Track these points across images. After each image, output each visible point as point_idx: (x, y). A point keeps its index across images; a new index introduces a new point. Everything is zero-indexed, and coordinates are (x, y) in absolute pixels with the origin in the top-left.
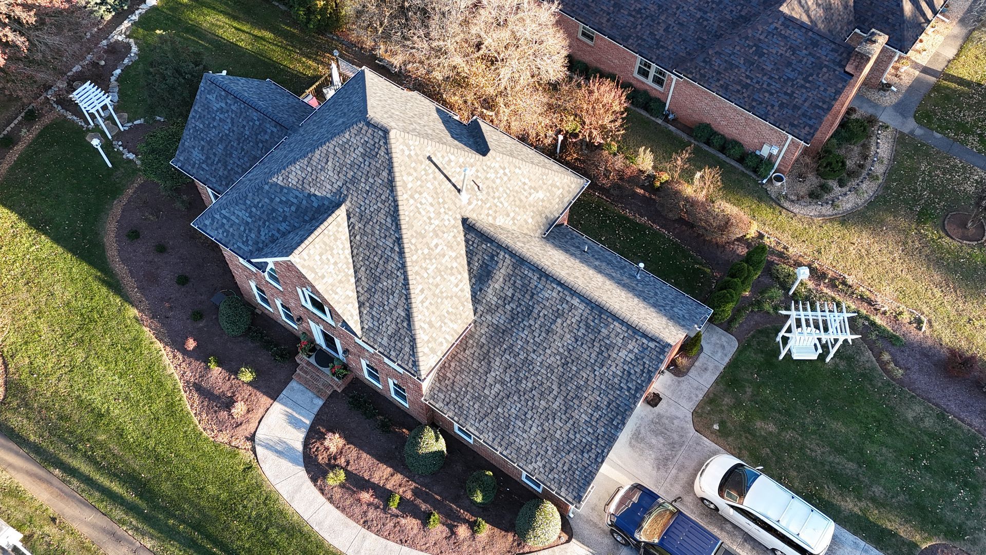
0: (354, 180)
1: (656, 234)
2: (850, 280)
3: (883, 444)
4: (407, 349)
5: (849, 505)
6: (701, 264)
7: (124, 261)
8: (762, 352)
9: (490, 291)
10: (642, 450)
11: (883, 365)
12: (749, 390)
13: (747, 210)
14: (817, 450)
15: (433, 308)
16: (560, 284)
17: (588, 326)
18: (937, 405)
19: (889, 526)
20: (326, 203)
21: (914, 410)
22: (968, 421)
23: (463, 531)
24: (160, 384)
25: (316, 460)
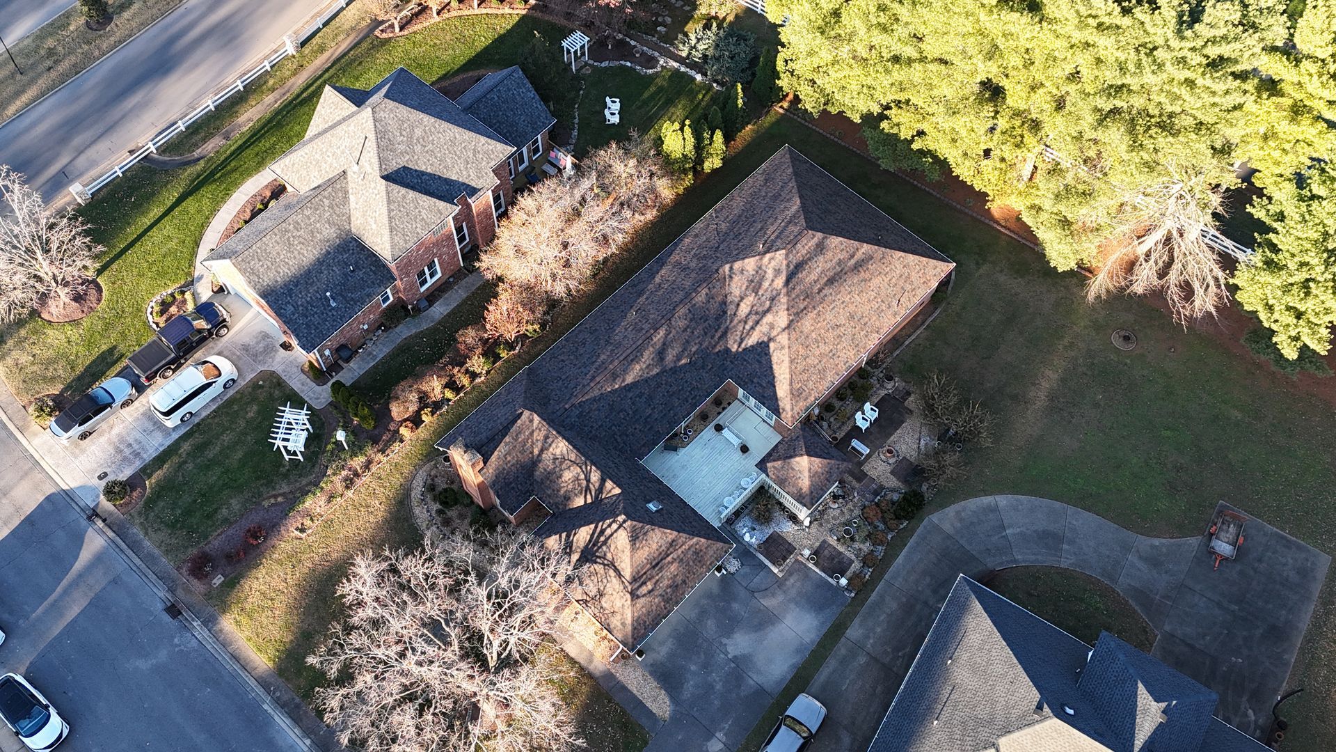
2: (349, 493)
10: (257, 338)
11: (275, 497)
18: (236, 521)
21: (236, 505)
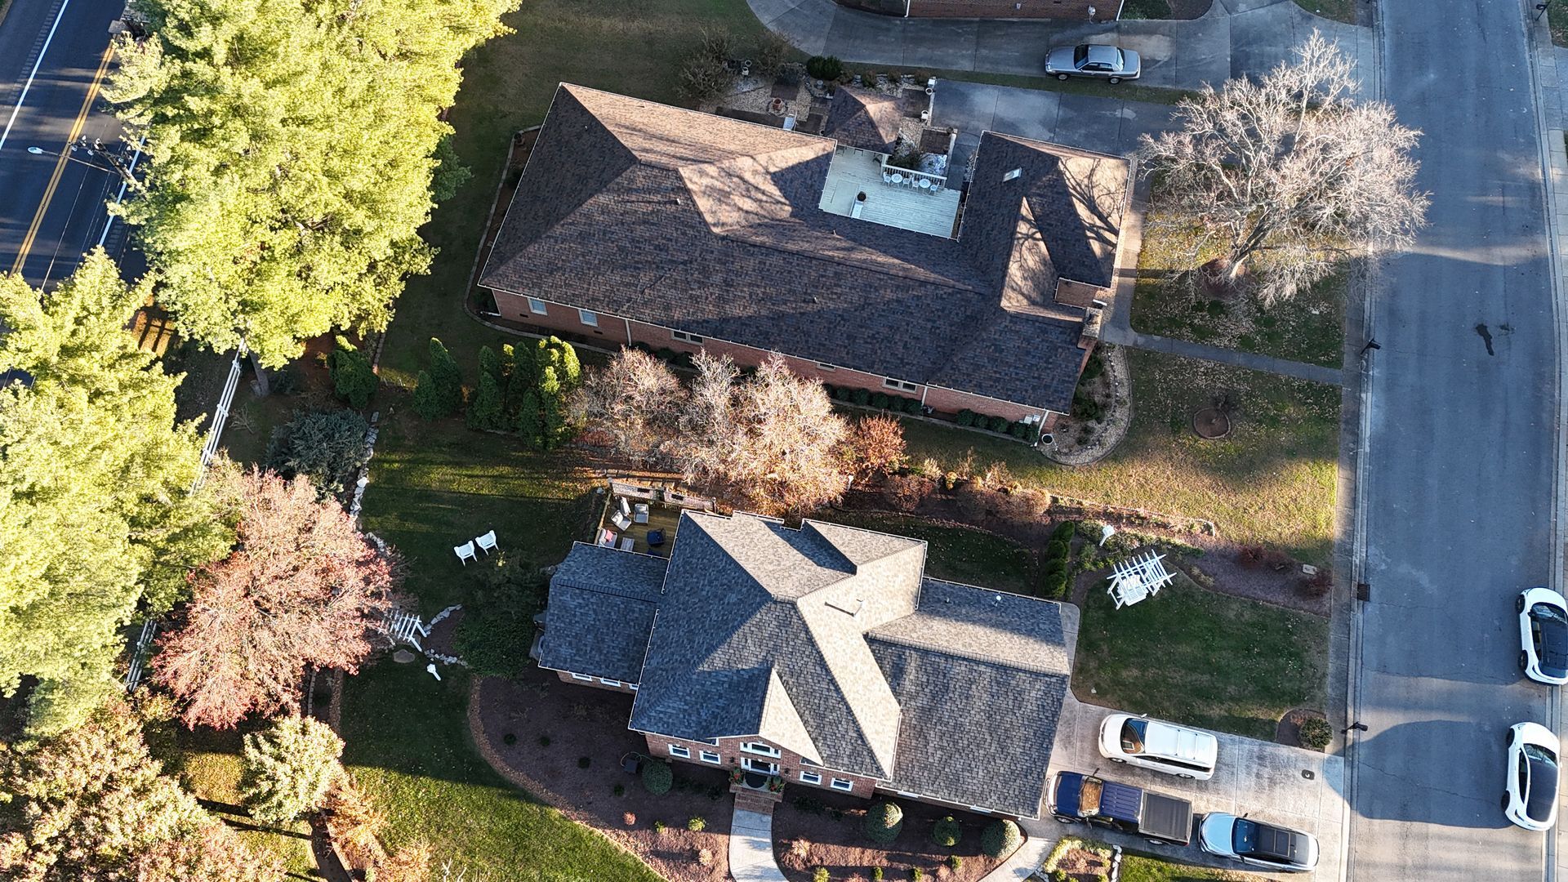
0: (776, 648)
1: (969, 532)
2: (1142, 512)
3: (1222, 648)
4: (868, 760)
5: (1216, 712)
6: (1018, 547)
7: (516, 767)
8: (1100, 608)
9: (907, 683)
11: (1196, 578)
12: (1105, 648)
13: (1033, 478)
14: (1177, 676)
15: (873, 719)
16: (964, 659)
17: (998, 683)
18: (1247, 597)
19: (1250, 715)
20: (756, 672)
21: (1233, 609)
22: (1273, 600)
23: (943, 872)
24: (623, 866)
25: (795, 869)
